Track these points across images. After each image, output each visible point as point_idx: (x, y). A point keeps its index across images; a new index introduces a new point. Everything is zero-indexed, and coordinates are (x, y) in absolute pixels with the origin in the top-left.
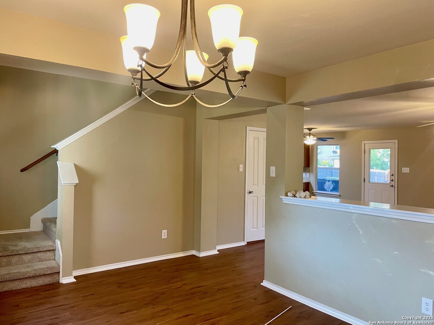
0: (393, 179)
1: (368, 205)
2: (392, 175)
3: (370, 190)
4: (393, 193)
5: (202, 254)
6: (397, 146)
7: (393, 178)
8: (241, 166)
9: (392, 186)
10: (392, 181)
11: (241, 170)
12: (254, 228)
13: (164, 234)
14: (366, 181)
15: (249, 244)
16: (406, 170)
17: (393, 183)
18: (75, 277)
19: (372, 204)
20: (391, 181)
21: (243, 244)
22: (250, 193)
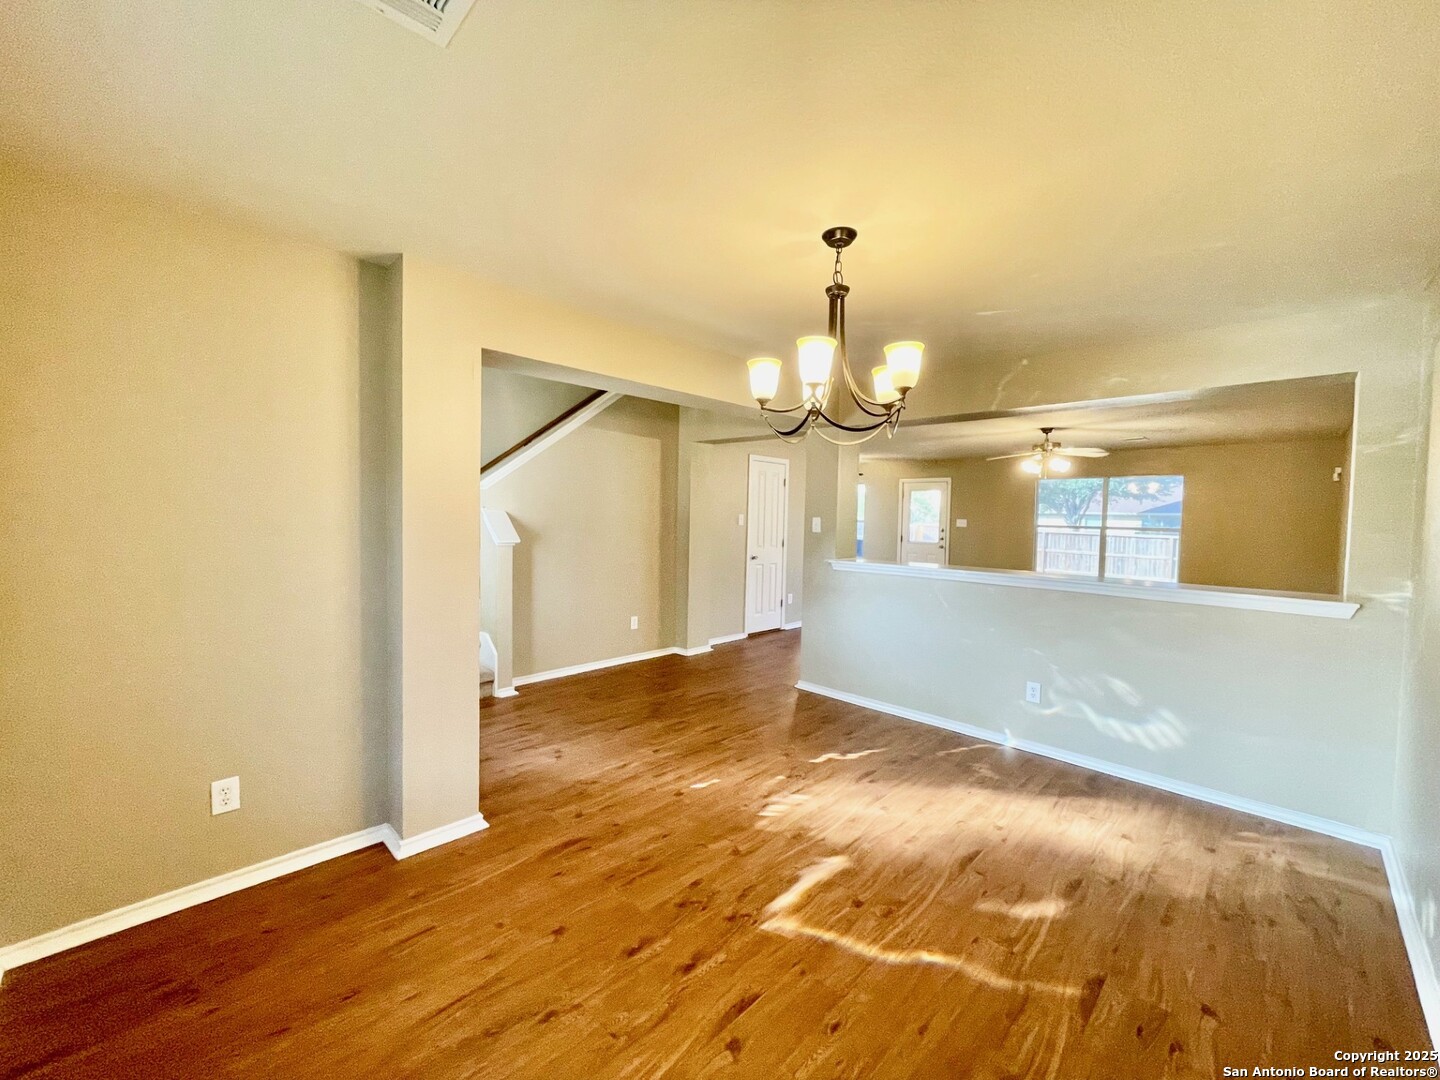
1: (907, 565)
2: (943, 531)
3: (909, 554)
4: (943, 555)
5: (690, 652)
6: (950, 487)
7: (943, 535)
8: (742, 517)
9: (942, 547)
10: (942, 539)
11: (741, 522)
12: (758, 612)
13: (634, 623)
14: (904, 540)
15: (752, 636)
16: (962, 523)
17: (942, 543)
18: (517, 689)
19: (911, 564)
21: (744, 636)
22: (753, 558)
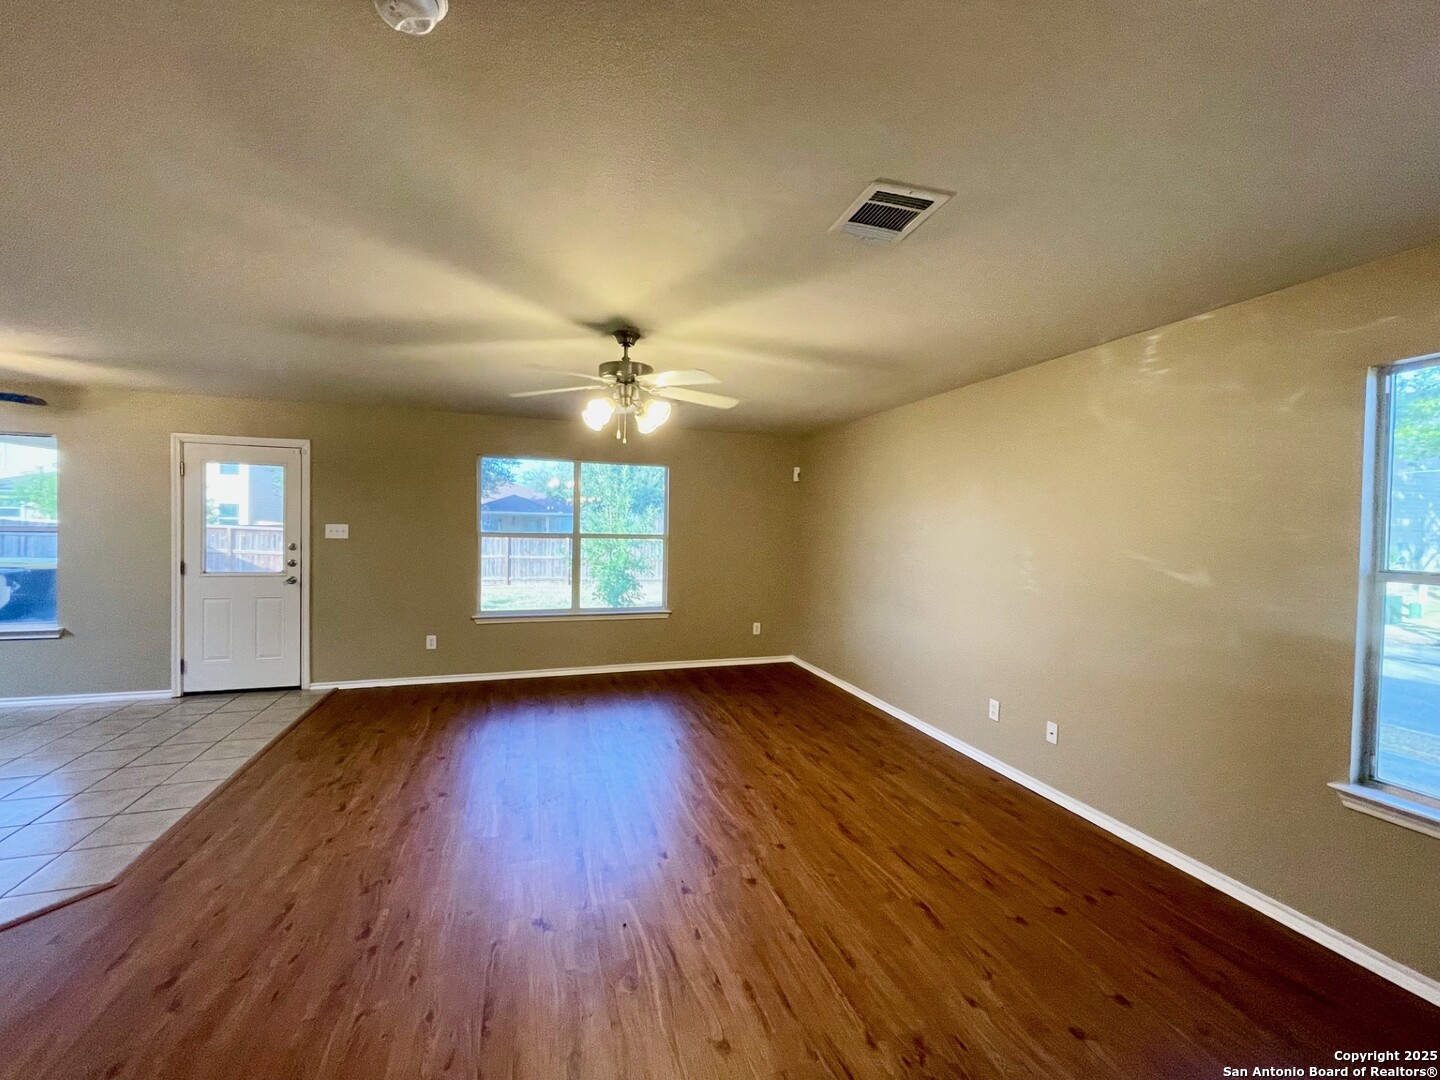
0: (293, 561)
2: (293, 548)
3: (206, 601)
6: (307, 458)
7: (295, 555)
9: (292, 581)
10: (293, 564)
14: (188, 569)
17: (294, 572)
20: (289, 567)
